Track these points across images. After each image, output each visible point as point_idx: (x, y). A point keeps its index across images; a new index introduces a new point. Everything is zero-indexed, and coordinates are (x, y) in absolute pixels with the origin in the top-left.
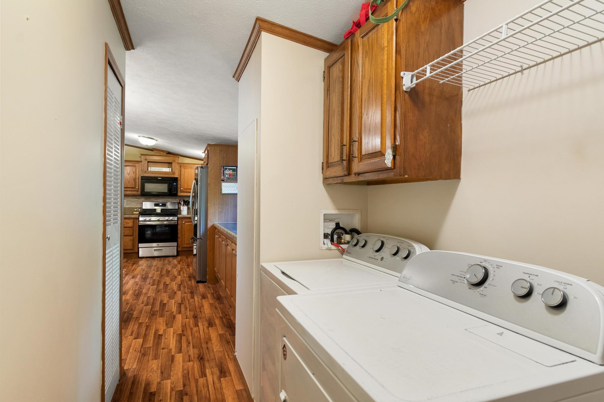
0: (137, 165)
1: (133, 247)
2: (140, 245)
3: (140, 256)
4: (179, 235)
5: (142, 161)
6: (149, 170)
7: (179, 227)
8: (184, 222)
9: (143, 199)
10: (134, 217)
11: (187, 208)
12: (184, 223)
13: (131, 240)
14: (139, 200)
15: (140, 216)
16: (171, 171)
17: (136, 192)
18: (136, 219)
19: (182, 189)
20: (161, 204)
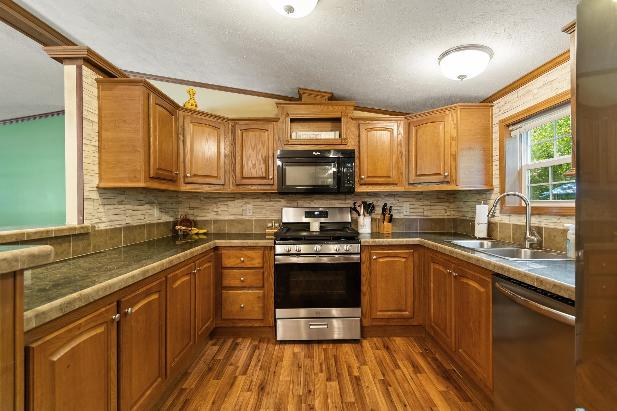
0: (270, 127)
1: (264, 314)
2: (280, 313)
3: (279, 338)
4: (364, 288)
5: (279, 119)
6: (294, 137)
7: (364, 268)
8: (374, 257)
9: (282, 202)
10: (265, 245)
11: (370, 220)
12: (375, 259)
13: (259, 298)
14: (275, 205)
15: (277, 242)
16: (338, 138)
17: (268, 187)
18: (268, 247)
19: (363, 177)
20: (318, 213)
